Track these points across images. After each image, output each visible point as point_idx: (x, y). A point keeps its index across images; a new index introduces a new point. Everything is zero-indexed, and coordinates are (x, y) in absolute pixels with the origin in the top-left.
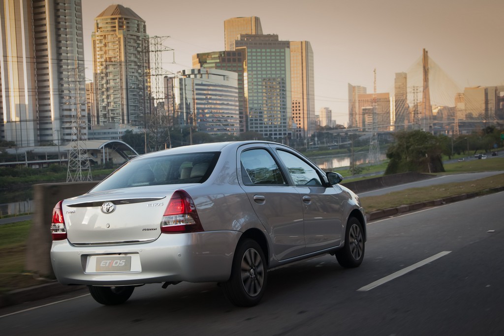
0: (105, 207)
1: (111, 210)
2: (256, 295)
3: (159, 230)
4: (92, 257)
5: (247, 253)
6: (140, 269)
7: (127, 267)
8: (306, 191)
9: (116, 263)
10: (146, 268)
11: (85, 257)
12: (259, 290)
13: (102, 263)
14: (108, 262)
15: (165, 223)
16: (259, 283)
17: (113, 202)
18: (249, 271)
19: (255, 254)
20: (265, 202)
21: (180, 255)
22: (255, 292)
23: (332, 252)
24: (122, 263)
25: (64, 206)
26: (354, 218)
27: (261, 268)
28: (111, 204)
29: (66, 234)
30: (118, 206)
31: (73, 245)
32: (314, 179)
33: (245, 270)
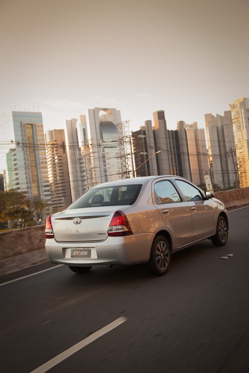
0: (75, 220)
1: (79, 222)
2: (165, 268)
3: (107, 234)
4: (69, 249)
5: (158, 245)
6: (96, 257)
7: (89, 255)
8: (192, 204)
9: (83, 253)
10: (100, 256)
11: (64, 249)
12: (167, 265)
13: (75, 253)
14: (78, 252)
15: (111, 230)
16: (166, 261)
17: (79, 217)
18: (160, 255)
19: (163, 244)
20: (169, 213)
21: (119, 249)
22: (164, 266)
23: (209, 238)
24: (86, 253)
25: (53, 219)
26: (221, 217)
27: (167, 251)
28: (79, 219)
29: (54, 235)
30: (83, 220)
31: (57, 242)
32: (197, 196)
33: (158, 255)
